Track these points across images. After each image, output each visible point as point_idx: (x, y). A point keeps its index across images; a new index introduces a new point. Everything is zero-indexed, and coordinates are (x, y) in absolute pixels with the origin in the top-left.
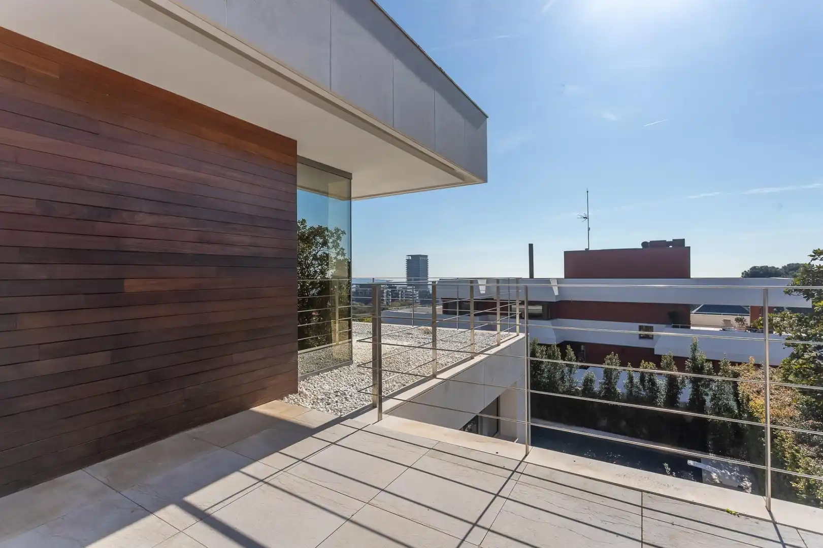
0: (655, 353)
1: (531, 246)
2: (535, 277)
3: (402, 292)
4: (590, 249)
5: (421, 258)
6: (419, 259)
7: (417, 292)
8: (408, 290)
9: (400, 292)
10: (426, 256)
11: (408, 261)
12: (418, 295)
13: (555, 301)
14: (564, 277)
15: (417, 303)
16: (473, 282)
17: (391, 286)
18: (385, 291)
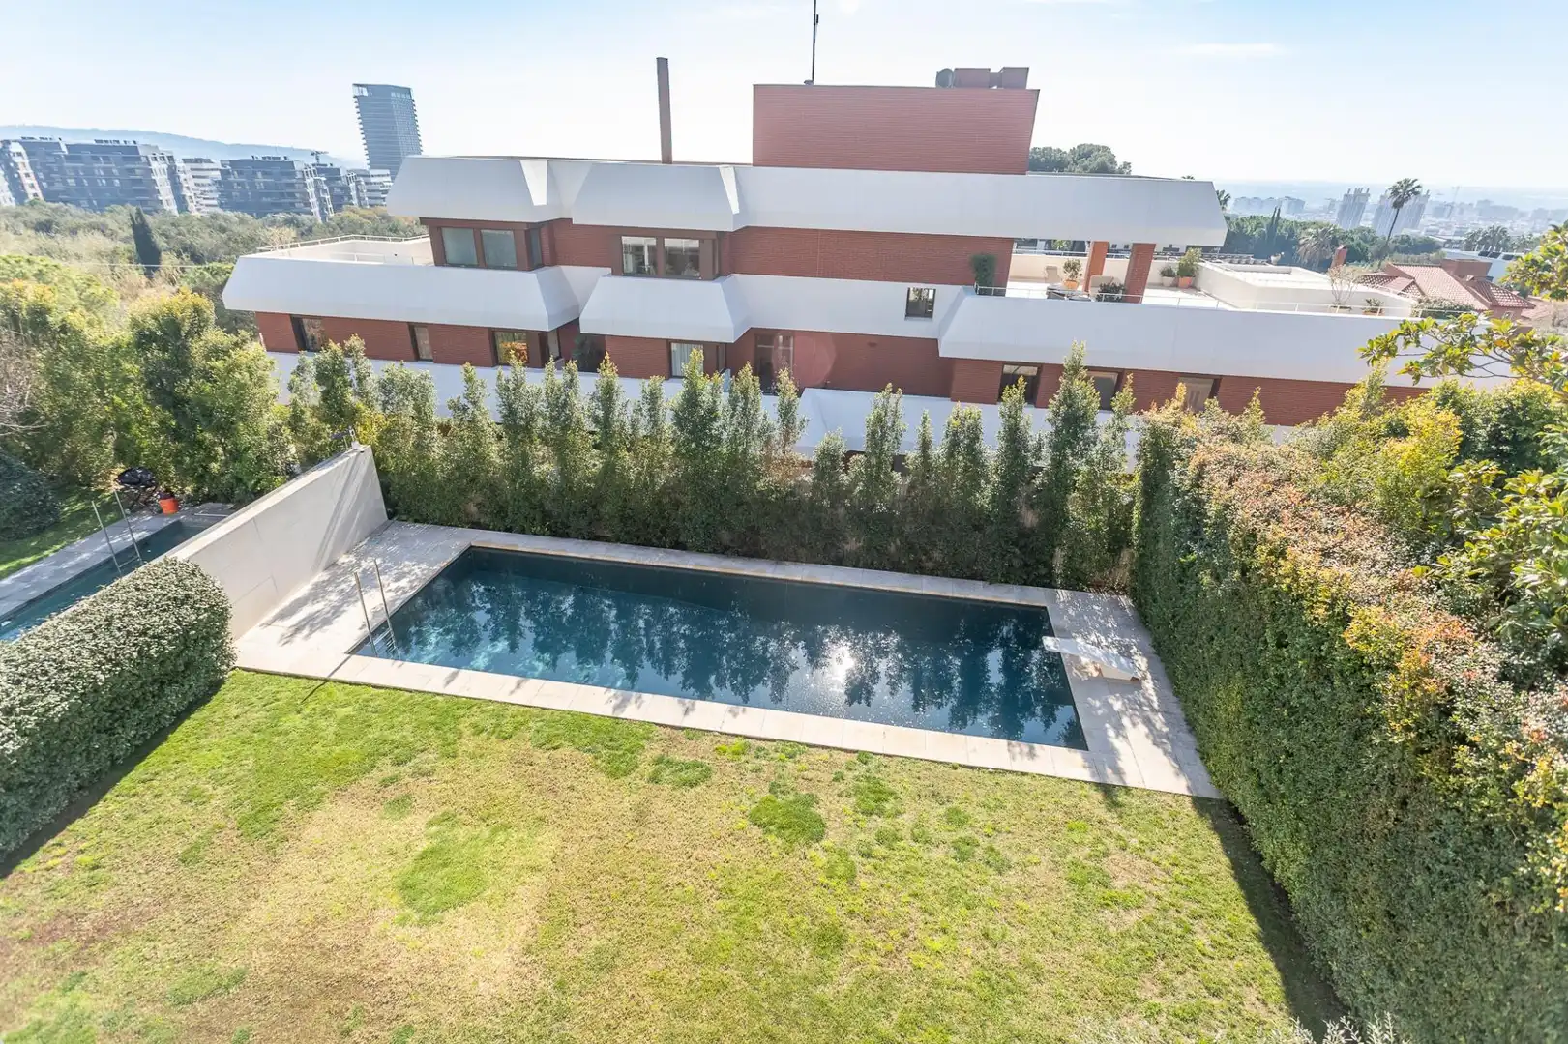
0: (942, 354)
1: (662, 64)
2: (675, 159)
3: (358, 183)
4: (815, 83)
5: (393, 94)
6: (389, 94)
8: (373, 180)
9: (352, 185)
10: (408, 91)
11: (359, 98)
13: (731, 229)
14: (750, 161)
16: (510, 167)
17: (332, 174)
18: (309, 180)
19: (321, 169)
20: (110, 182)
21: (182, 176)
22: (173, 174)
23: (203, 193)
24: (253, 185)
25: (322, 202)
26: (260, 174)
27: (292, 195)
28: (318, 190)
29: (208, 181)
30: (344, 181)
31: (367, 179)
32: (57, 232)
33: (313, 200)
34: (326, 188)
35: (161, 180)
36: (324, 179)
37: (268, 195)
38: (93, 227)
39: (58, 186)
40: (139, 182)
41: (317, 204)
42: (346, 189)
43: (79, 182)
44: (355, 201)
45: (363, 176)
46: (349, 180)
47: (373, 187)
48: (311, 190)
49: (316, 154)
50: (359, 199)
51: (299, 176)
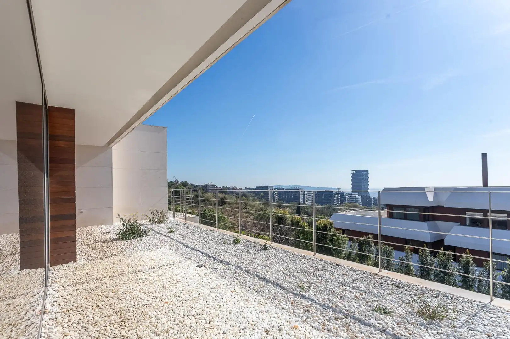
1: (484, 156)
3: (349, 196)
5: (362, 172)
6: (361, 172)
7: (360, 197)
8: (353, 196)
9: (347, 197)
10: (367, 171)
11: (353, 174)
12: (361, 199)
15: (360, 204)
17: (341, 194)
18: (336, 196)
19: (339, 193)
20: (291, 197)
21: (306, 195)
22: (304, 194)
23: (309, 199)
24: (321, 197)
25: (338, 202)
26: (324, 195)
27: (330, 200)
28: (337, 198)
29: (311, 196)
30: (345, 196)
31: (351, 195)
32: (281, 207)
33: (335, 201)
34: (340, 198)
35: (301, 196)
36: (339, 195)
37: (324, 199)
38: (288, 207)
39: (281, 198)
40: (297, 197)
41: (336, 202)
42: (345, 198)
43: (285, 197)
44: (347, 201)
45: (350, 194)
46: (346, 196)
47: (352, 197)
48: (335, 198)
49: (338, 189)
50: (348, 201)
51: (333, 195)
